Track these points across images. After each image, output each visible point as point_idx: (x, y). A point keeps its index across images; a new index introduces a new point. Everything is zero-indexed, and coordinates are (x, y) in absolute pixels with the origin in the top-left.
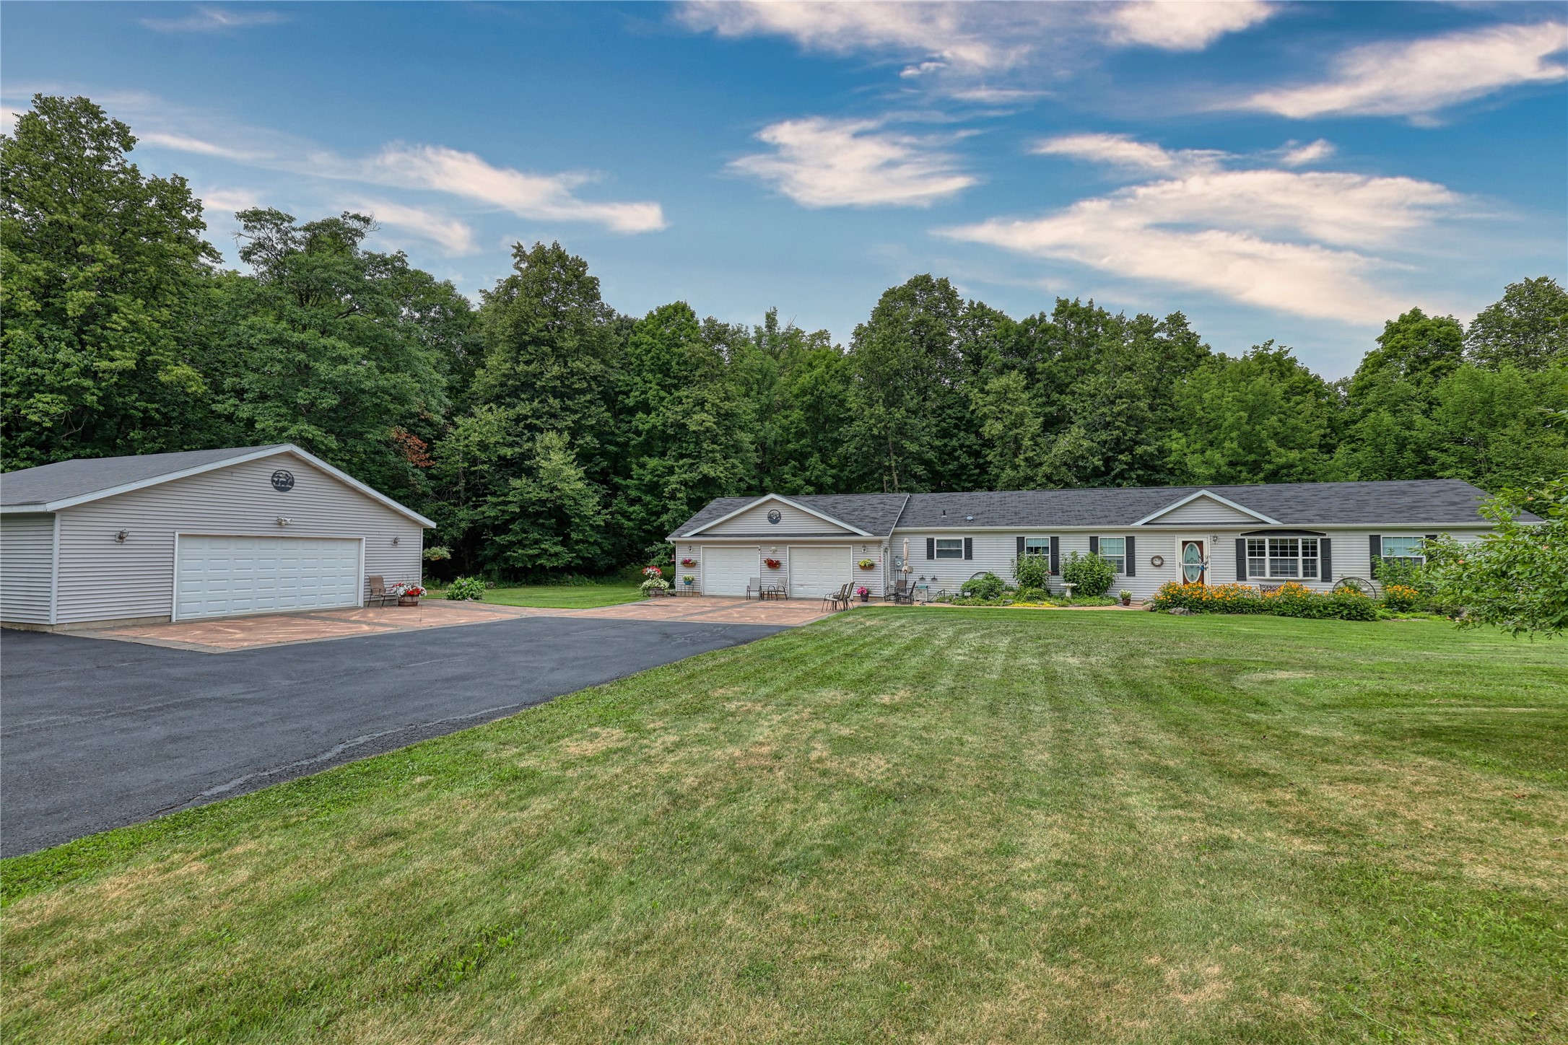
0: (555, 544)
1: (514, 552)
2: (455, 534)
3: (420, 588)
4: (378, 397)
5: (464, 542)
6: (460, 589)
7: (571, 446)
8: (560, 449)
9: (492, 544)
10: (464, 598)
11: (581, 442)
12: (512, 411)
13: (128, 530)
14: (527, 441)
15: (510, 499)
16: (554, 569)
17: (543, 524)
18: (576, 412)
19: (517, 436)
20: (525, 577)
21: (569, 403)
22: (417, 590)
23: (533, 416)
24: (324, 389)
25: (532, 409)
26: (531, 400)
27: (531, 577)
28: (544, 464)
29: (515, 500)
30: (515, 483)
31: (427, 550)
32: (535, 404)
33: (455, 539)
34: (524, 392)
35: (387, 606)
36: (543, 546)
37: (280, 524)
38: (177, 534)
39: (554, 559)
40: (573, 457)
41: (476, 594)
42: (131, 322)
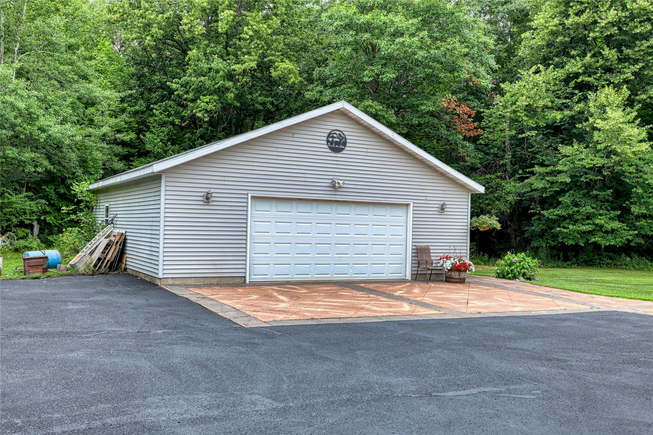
0: (611, 219)
1: (564, 228)
2: (503, 208)
3: (468, 261)
4: (430, 67)
5: (511, 215)
6: (510, 265)
7: (629, 103)
8: (618, 106)
9: (539, 219)
10: (515, 277)
11: (644, 97)
12: (562, 71)
13: (212, 191)
14: (579, 101)
15: (560, 168)
16: (610, 248)
17: (596, 196)
18: (636, 61)
19: (566, 98)
20: (576, 256)
21: (627, 51)
22: (465, 264)
23: (584, 73)
24: (385, 65)
25: (584, 65)
26: (583, 54)
27: (582, 257)
28: (600, 124)
29: (566, 169)
30: (565, 150)
31: (475, 219)
32: (588, 58)
33: (503, 213)
34: (574, 48)
35: (434, 281)
36: (597, 221)
37: (334, 187)
38: (250, 195)
39: (610, 237)
40: (635, 114)
41: (528, 274)
42: (255, 31)
